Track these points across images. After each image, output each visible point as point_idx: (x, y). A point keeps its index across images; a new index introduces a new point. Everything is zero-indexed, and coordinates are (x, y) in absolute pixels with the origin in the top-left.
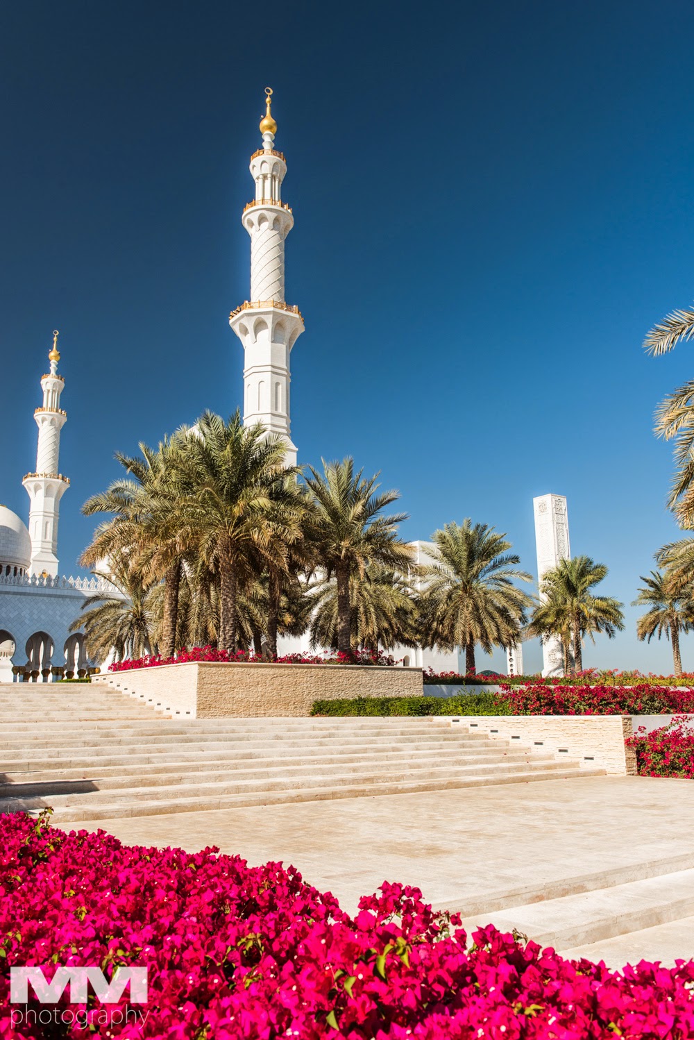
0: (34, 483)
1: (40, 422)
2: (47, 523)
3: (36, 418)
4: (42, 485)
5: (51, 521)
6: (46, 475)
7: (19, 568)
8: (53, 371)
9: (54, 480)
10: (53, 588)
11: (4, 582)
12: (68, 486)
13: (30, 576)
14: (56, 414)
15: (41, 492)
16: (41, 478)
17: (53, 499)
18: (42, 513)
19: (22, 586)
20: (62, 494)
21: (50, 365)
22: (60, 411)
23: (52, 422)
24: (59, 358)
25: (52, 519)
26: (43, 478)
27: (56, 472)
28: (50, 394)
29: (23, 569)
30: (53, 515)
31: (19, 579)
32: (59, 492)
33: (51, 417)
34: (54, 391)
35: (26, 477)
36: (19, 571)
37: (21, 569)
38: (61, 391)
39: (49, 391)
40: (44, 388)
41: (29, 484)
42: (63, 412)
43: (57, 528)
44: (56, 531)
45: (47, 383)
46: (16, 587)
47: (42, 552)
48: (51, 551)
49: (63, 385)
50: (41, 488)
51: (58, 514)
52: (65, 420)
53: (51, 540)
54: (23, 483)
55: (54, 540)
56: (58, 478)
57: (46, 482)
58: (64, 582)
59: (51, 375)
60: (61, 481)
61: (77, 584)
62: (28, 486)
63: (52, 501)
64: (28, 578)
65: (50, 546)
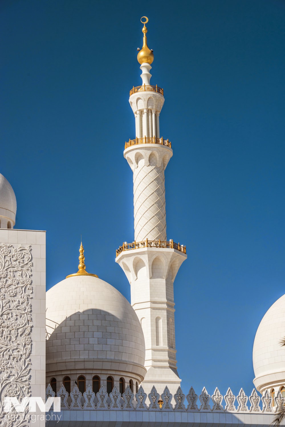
0: (132, 259)
1: (134, 161)
2: (157, 319)
3: (126, 156)
4: (145, 259)
5: (163, 315)
6: (149, 244)
7: (127, 380)
8: (145, 81)
9: (161, 250)
10: (187, 411)
11: (106, 405)
12: (184, 258)
13: (147, 391)
14: (154, 145)
15: (145, 271)
16: (143, 249)
17: (164, 281)
18: (149, 305)
19: (135, 410)
20: (176, 275)
21: (141, 72)
22: (161, 141)
23: (151, 160)
24: (152, 58)
25: (165, 313)
26: (146, 249)
27: (163, 239)
28: (144, 116)
29: (134, 382)
30: (165, 306)
31: (130, 398)
32: (171, 268)
33: (149, 153)
34: (149, 111)
35: (120, 250)
36: (127, 385)
37: (131, 382)
38: (160, 110)
39: (141, 112)
40: (134, 108)
41: (124, 260)
42: (166, 141)
43: (173, 327)
44: (173, 333)
45: (138, 99)
46: (126, 413)
47: (155, 367)
48: (167, 364)
49: (163, 100)
50: (144, 265)
51: (173, 304)
52: (169, 153)
53: (166, 347)
54: (116, 260)
55: (170, 346)
56: (168, 246)
57: (150, 254)
58: (206, 399)
59: (143, 87)
60: (173, 250)
61: (228, 403)
62: (124, 264)
63: (162, 282)
64: (144, 396)
65: (165, 356)
